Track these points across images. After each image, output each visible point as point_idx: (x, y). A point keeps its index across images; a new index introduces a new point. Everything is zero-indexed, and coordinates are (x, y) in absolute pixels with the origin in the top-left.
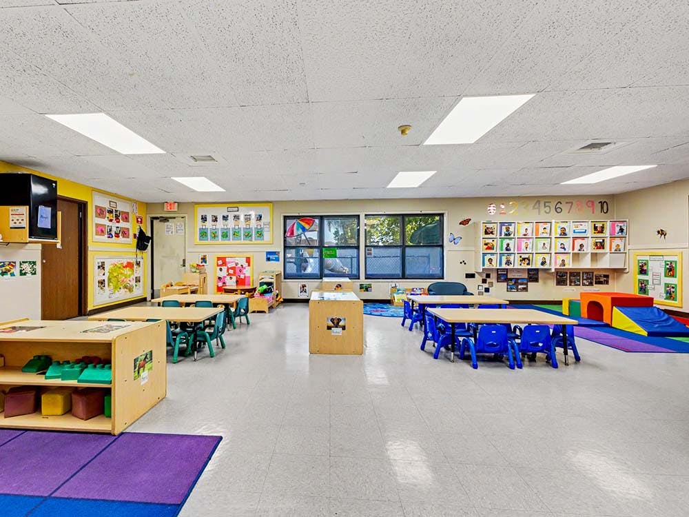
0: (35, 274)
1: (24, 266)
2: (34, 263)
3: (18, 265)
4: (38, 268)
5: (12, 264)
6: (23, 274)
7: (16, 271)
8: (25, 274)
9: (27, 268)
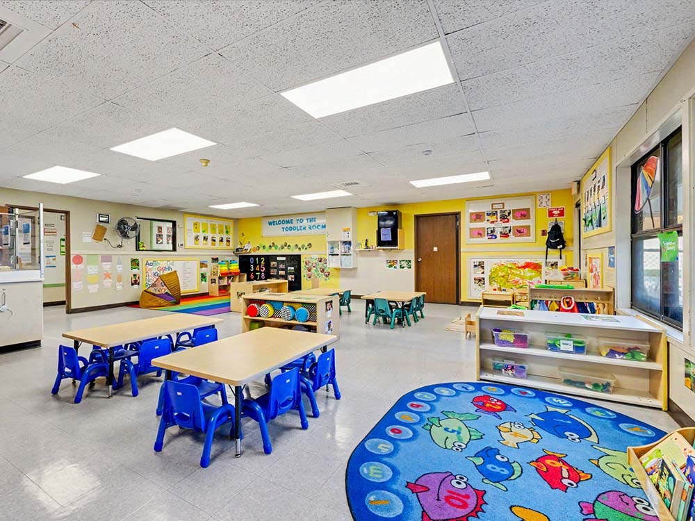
0: (410, 268)
1: (402, 263)
2: (410, 261)
3: (399, 261)
4: (413, 264)
5: (395, 262)
6: (402, 267)
7: (398, 266)
8: (403, 267)
9: (405, 264)
